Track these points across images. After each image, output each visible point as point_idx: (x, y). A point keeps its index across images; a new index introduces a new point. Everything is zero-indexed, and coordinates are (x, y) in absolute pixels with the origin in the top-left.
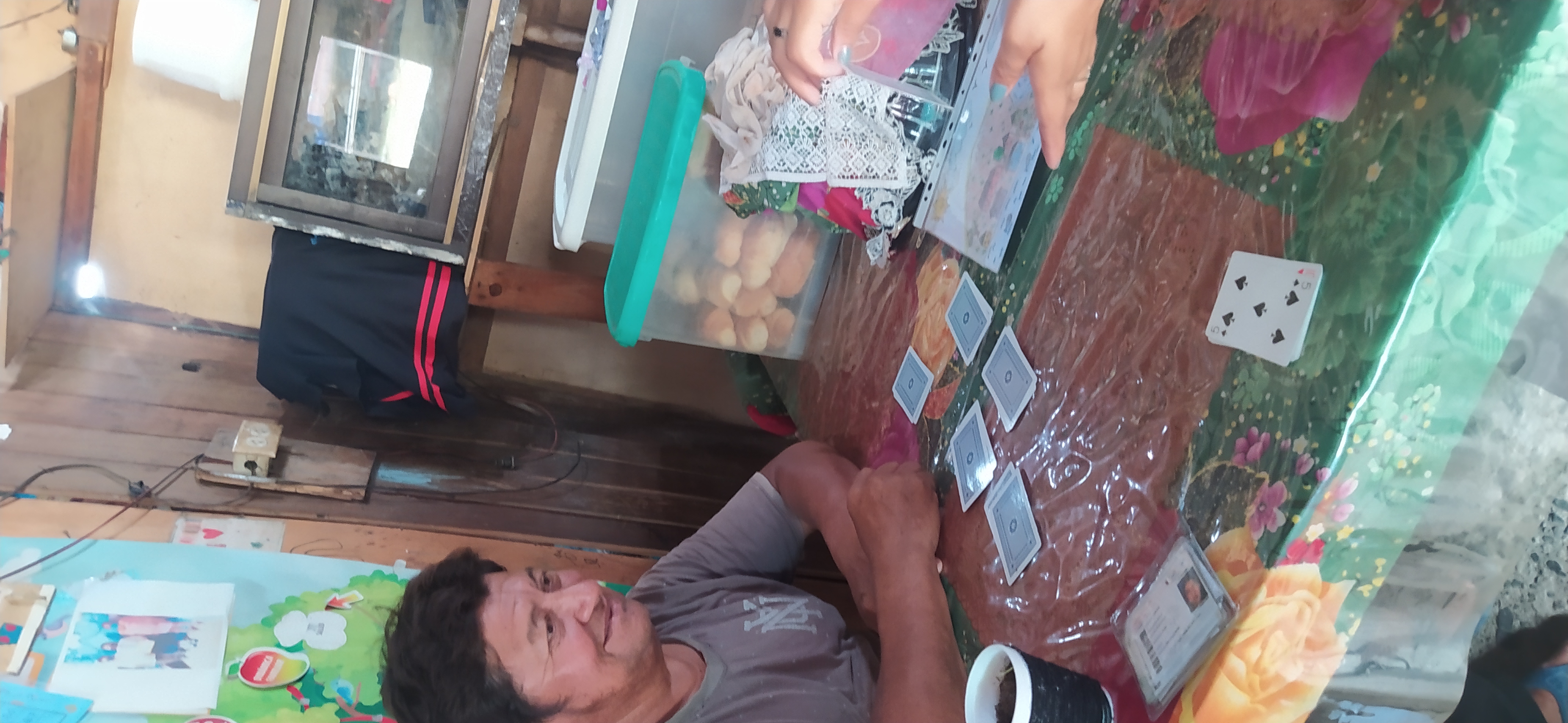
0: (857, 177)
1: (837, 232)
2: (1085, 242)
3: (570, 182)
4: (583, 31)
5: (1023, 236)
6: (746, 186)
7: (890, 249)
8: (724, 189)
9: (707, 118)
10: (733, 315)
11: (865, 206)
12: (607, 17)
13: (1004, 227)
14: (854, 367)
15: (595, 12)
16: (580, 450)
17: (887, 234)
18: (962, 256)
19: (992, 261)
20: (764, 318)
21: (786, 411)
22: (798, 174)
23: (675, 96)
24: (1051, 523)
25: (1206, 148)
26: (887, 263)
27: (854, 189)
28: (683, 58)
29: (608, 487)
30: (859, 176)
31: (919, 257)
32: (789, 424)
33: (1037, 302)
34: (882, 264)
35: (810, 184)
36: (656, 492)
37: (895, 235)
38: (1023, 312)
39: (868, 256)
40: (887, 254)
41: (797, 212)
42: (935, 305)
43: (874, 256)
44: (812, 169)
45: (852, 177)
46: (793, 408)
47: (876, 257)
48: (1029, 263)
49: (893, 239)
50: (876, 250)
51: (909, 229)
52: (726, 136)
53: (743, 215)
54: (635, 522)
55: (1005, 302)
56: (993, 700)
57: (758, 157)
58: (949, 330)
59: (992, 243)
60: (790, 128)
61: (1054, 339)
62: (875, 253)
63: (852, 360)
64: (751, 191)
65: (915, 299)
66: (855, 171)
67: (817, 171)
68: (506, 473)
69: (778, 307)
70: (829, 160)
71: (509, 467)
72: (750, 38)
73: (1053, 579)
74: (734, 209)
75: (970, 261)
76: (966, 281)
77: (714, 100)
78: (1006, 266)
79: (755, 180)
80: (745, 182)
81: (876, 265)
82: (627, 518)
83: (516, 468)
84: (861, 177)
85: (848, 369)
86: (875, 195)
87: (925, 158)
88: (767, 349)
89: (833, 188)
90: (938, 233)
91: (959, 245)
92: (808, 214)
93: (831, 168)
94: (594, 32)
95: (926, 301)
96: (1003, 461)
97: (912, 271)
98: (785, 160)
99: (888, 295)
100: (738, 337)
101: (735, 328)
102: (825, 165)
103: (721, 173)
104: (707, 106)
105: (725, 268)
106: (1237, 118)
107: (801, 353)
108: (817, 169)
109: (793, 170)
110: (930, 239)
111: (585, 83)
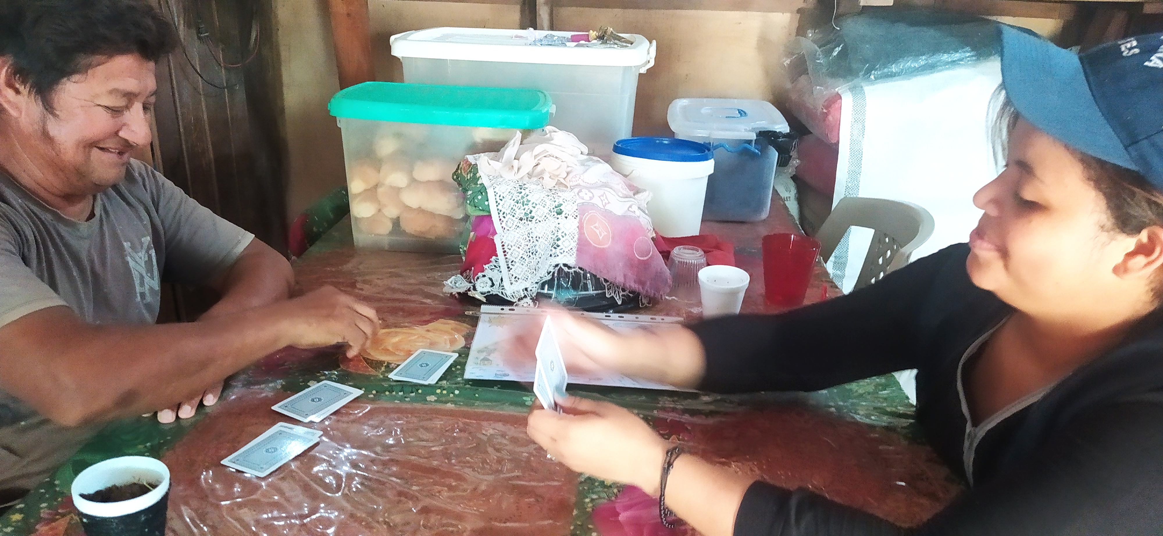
0: (505, 255)
1: (461, 250)
2: (503, 436)
3: (443, 39)
4: (552, 28)
5: (495, 388)
6: (478, 175)
7: (459, 293)
8: (471, 158)
9: (519, 135)
10: (376, 187)
11: (486, 267)
12: (568, 44)
13: (498, 373)
14: (362, 289)
15: (569, 34)
16: (231, 88)
17: (470, 288)
18: (469, 348)
19: (472, 372)
20: (380, 210)
21: (311, 246)
22: (497, 212)
23: (528, 108)
24: (283, 479)
25: (592, 500)
26: (448, 293)
27: (497, 256)
28: (554, 106)
29: (205, 117)
30: (506, 257)
31: (459, 317)
32: (301, 251)
33: (451, 414)
34: (446, 290)
35: (492, 222)
36: (212, 156)
37: (470, 293)
38: (440, 406)
39: (450, 278)
40: (454, 291)
41: (467, 218)
42: (426, 338)
43: (451, 283)
44: (503, 221)
45: (505, 252)
46: (315, 250)
47: (450, 284)
48: (477, 399)
49: (467, 293)
50: (455, 283)
51: (477, 303)
52: (510, 151)
53: (455, 177)
54: (181, 145)
55: (444, 390)
56: (119, 481)
57: (502, 179)
58: (412, 354)
59: (484, 367)
60: (528, 198)
61: (426, 435)
62: (453, 282)
63: (366, 287)
64: (475, 179)
65: (427, 322)
66: (510, 253)
67: (502, 225)
68: (193, 31)
69: (391, 219)
70: (513, 232)
71: (199, 32)
72: (582, 153)
73: (237, 494)
74: (457, 169)
75: (467, 355)
76: (451, 356)
77: (533, 137)
78: (470, 383)
79: (484, 180)
80: (480, 173)
81: (444, 286)
82: (183, 138)
83: (199, 38)
84: (507, 258)
85: (359, 286)
86: (496, 271)
87: (531, 301)
88: (356, 218)
89: (493, 240)
90: (481, 326)
91: (477, 344)
92: (469, 226)
93: (507, 235)
94: (554, 36)
95: (428, 331)
96: (322, 426)
97: (447, 314)
98: (504, 200)
99: (425, 301)
100: (360, 194)
101: (366, 190)
102: (508, 230)
103: (482, 154)
104: (526, 133)
105: (410, 172)
106: (618, 514)
107: (361, 245)
108: (504, 225)
109: (498, 207)
110: (474, 321)
111: (516, 37)
